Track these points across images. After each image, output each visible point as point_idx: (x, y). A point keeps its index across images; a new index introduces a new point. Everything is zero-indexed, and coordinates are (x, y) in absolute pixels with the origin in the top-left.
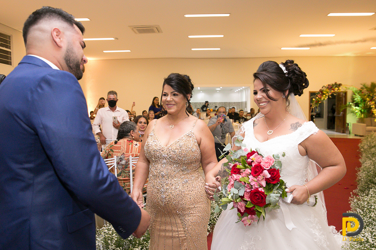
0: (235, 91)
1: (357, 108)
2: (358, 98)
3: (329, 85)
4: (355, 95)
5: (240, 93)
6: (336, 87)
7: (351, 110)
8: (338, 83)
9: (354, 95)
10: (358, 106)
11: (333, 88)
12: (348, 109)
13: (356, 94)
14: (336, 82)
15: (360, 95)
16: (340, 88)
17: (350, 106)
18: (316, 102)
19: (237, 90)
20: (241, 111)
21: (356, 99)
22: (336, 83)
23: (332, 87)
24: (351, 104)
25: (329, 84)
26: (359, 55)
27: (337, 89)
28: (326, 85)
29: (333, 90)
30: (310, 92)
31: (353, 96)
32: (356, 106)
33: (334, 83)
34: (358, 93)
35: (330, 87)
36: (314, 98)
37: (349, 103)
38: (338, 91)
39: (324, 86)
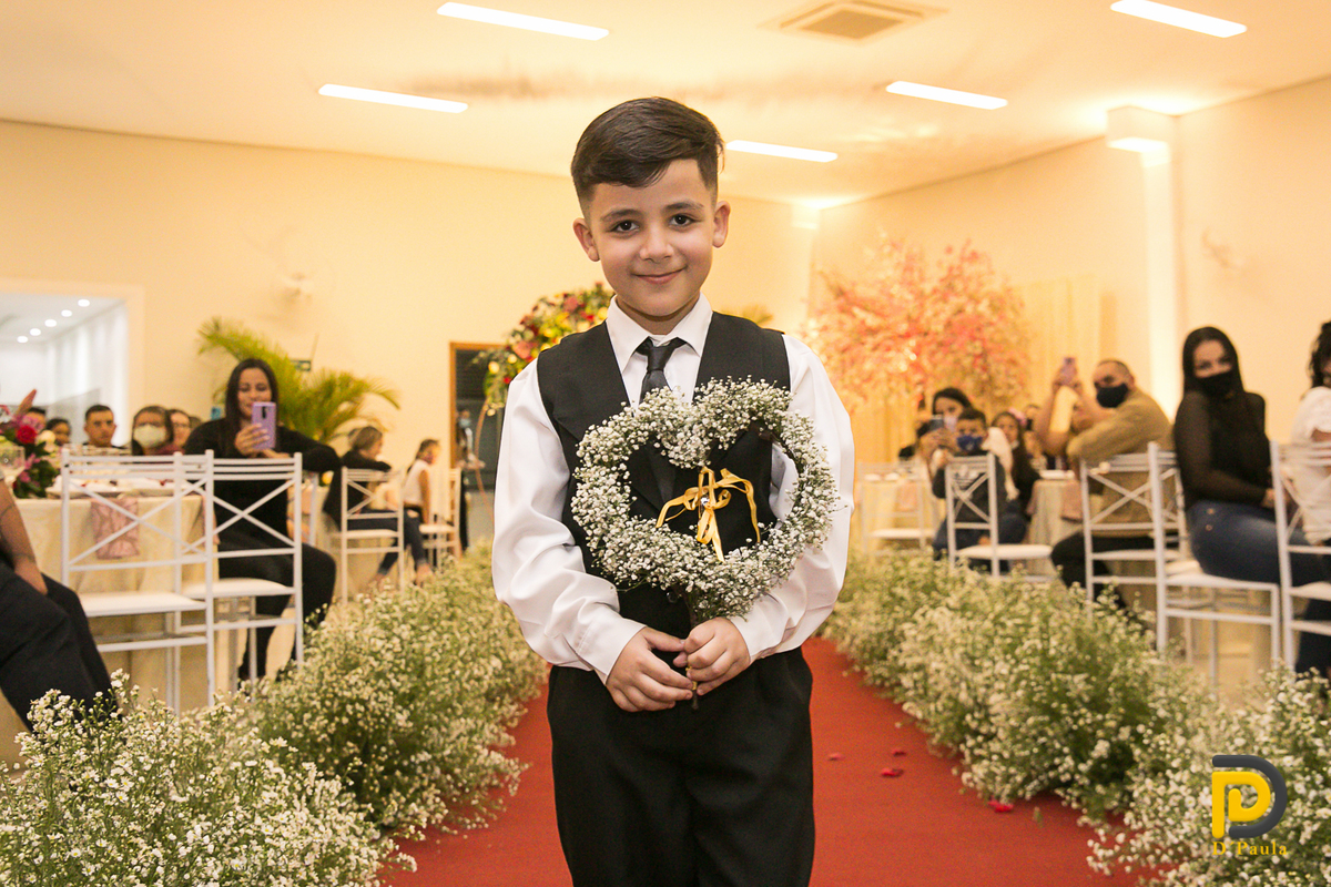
0: (23, 339)
3: (566, 296)
5: (52, 353)
6: (601, 305)
11: (588, 311)
18: (506, 379)
19: (35, 332)
20: (96, 416)
22: (600, 285)
23: (583, 307)
25: (568, 290)
28: (554, 295)
29: (591, 318)
30: (452, 345)
33: (590, 287)
35: (572, 307)
36: (496, 363)
39: (542, 300)
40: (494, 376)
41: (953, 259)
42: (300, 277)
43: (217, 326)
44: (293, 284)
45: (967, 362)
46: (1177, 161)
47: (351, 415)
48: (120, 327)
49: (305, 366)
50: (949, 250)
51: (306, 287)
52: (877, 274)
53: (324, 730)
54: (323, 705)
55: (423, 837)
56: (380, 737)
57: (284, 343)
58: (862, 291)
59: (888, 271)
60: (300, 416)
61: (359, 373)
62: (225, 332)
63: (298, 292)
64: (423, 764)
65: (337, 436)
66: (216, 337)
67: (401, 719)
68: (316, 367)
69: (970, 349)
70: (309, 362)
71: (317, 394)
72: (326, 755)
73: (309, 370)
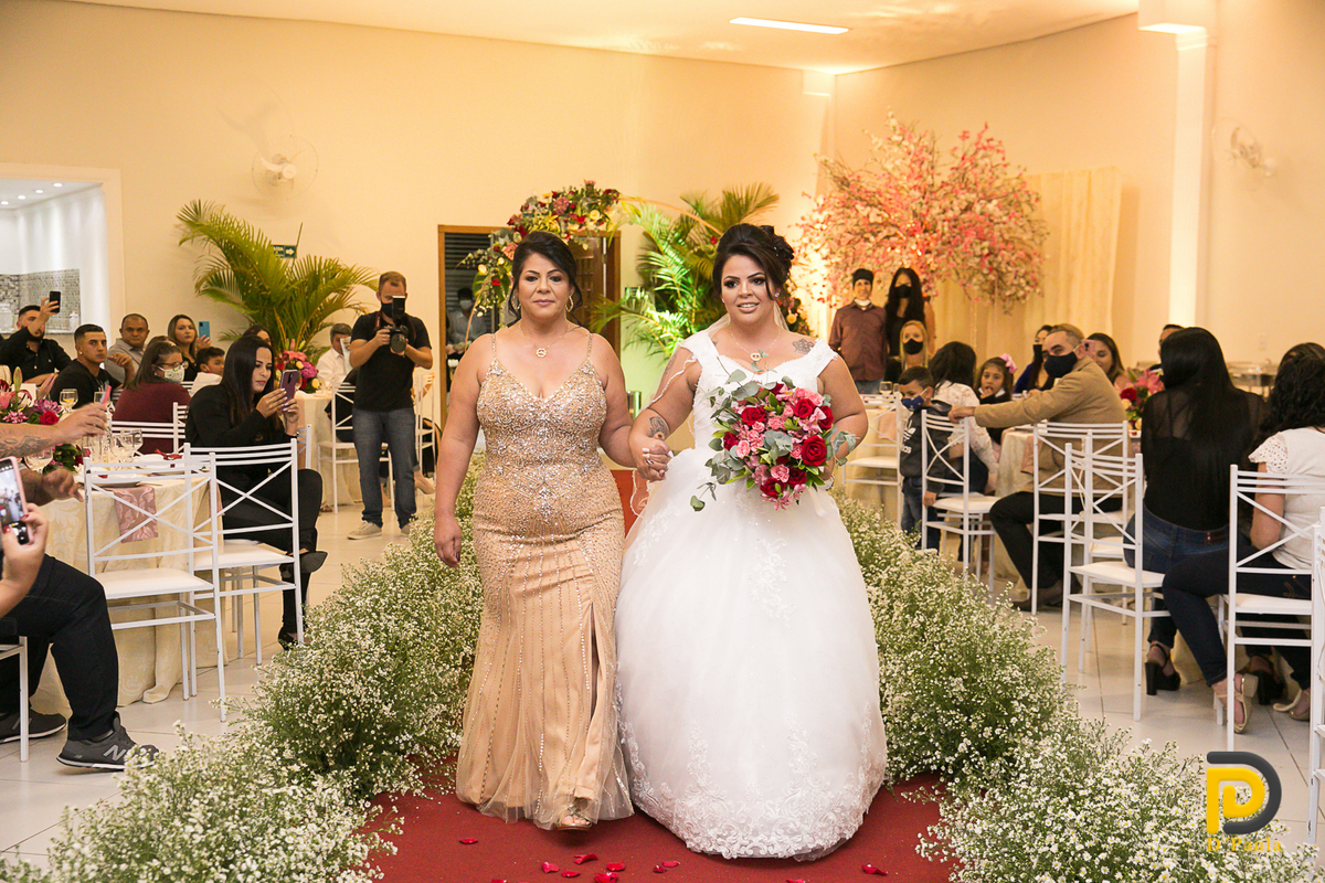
1: (666, 315)
2: (672, 268)
3: (555, 195)
4: (659, 252)
6: (591, 207)
7: (642, 325)
8: (601, 186)
9: (653, 254)
10: (673, 309)
11: (577, 212)
12: (626, 321)
13: (664, 247)
14: (589, 179)
15: (681, 254)
16: (612, 214)
17: (636, 307)
18: (495, 281)
21: (662, 271)
22: (590, 185)
23: (571, 208)
24: (639, 295)
25: (558, 189)
26: (670, 49)
27: (595, 215)
28: (542, 193)
29: (581, 220)
30: (440, 227)
31: (647, 257)
32: (659, 309)
33: (580, 186)
34: (674, 244)
35: (560, 207)
36: (485, 263)
37: (634, 290)
38: (602, 228)
39: (531, 199)
40: (483, 277)
41: (968, 146)
42: (282, 161)
43: (197, 210)
44: (275, 168)
45: (974, 262)
46: (1214, 46)
47: (339, 305)
48: (97, 211)
49: (290, 252)
50: (965, 136)
51: (288, 171)
52: (883, 164)
53: (325, 722)
54: (324, 698)
55: (401, 832)
56: (370, 722)
57: (267, 230)
58: (870, 183)
59: (896, 162)
60: (286, 307)
61: (346, 261)
62: (206, 220)
63: (280, 176)
64: (406, 743)
65: (323, 327)
66: (196, 222)
67: (386, 709)
68: (301, 254)
69: (977, 249)
70: (294, 248)
71: (302, 285)
72: (325, 742)
73: (294, 256)
